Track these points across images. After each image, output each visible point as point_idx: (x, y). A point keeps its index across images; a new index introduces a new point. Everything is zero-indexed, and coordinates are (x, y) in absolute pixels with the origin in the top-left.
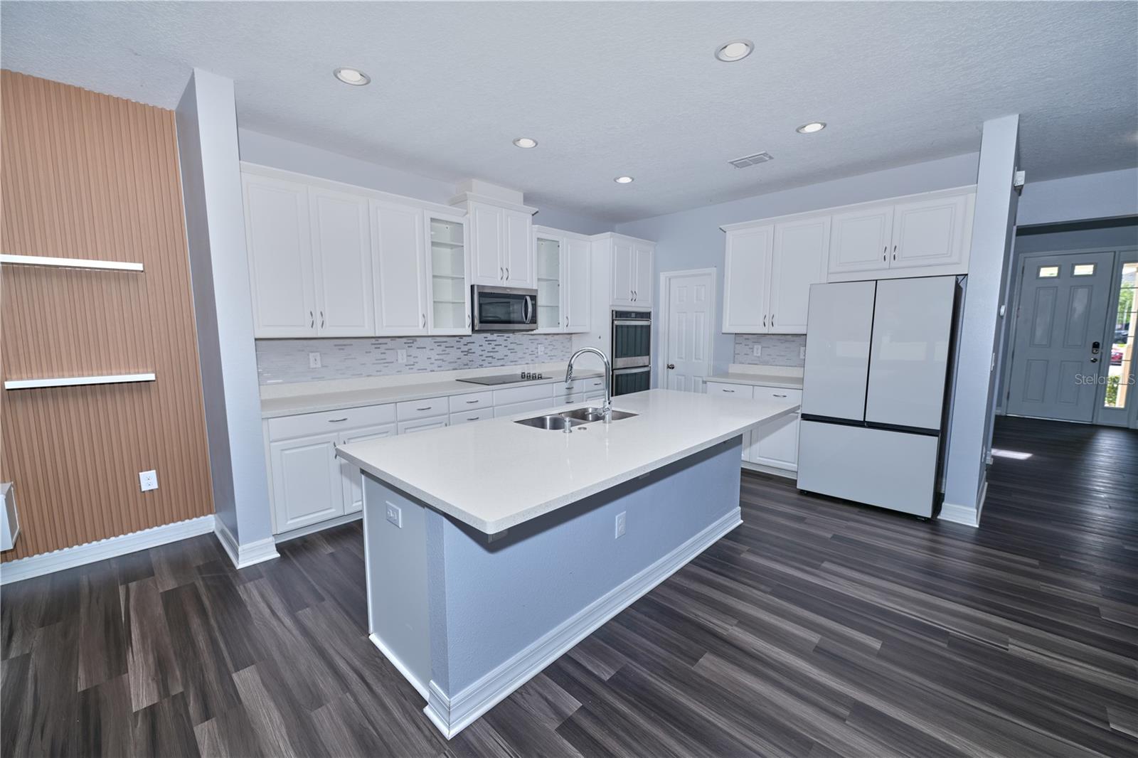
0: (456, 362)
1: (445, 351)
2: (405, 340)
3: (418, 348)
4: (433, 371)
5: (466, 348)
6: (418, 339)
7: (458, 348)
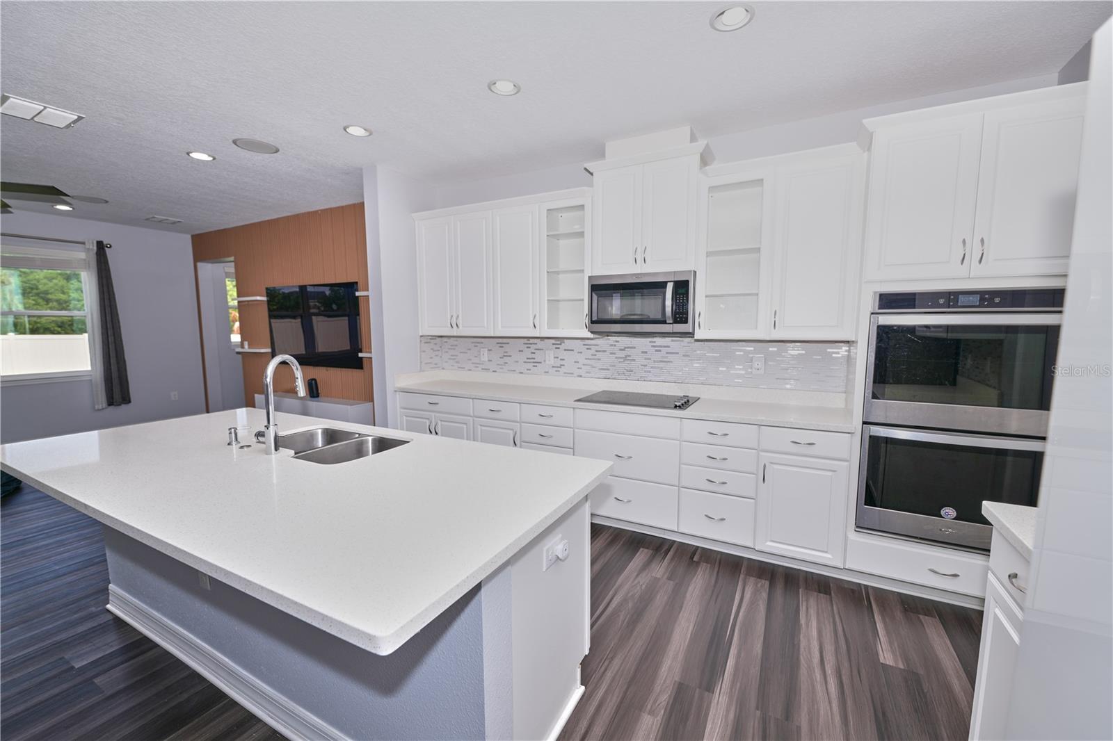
0: (608, 369)
1: (595, 355)
2: (553, 341)
3: (565, 350)
4: (581, 376)
5: (622, 354)
6: (565, 341)
7: (611, 353)
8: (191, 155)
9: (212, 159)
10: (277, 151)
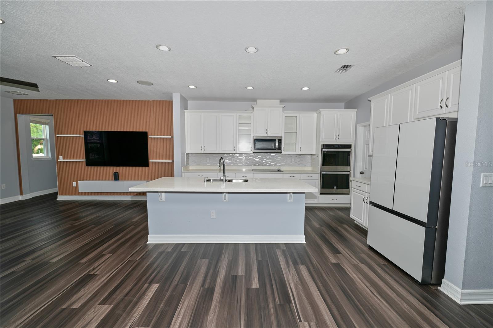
8: (109, 80)
9: (117, 82)
10: (152, 84)
